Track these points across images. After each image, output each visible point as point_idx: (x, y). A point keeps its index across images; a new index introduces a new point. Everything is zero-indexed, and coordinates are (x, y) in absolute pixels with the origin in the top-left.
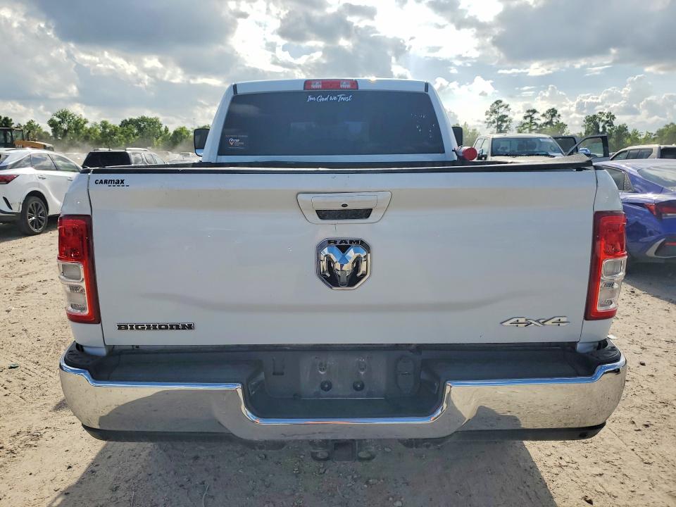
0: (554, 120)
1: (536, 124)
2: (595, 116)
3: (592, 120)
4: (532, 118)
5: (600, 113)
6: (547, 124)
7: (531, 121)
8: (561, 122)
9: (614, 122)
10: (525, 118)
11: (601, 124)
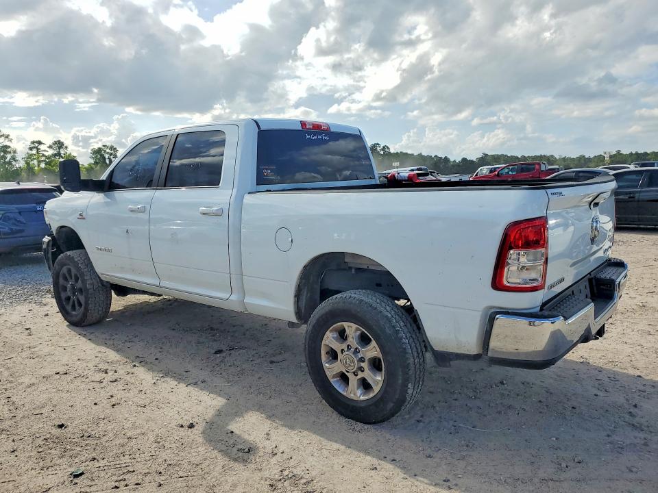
0: (62, 152)
1: (43, 155)
2: (100, 149)
3: (98, 152)
4: (38, 149)
5: (104, 146)
6: (55, 155)
7: (38, 152)
8: (68, 152)
9: (118, 154)
10: (31, 149)
11: (107, 156)
